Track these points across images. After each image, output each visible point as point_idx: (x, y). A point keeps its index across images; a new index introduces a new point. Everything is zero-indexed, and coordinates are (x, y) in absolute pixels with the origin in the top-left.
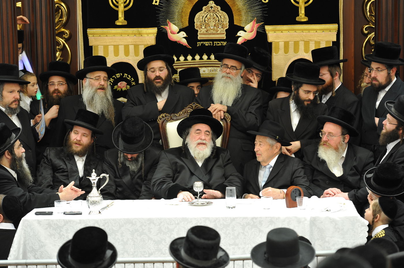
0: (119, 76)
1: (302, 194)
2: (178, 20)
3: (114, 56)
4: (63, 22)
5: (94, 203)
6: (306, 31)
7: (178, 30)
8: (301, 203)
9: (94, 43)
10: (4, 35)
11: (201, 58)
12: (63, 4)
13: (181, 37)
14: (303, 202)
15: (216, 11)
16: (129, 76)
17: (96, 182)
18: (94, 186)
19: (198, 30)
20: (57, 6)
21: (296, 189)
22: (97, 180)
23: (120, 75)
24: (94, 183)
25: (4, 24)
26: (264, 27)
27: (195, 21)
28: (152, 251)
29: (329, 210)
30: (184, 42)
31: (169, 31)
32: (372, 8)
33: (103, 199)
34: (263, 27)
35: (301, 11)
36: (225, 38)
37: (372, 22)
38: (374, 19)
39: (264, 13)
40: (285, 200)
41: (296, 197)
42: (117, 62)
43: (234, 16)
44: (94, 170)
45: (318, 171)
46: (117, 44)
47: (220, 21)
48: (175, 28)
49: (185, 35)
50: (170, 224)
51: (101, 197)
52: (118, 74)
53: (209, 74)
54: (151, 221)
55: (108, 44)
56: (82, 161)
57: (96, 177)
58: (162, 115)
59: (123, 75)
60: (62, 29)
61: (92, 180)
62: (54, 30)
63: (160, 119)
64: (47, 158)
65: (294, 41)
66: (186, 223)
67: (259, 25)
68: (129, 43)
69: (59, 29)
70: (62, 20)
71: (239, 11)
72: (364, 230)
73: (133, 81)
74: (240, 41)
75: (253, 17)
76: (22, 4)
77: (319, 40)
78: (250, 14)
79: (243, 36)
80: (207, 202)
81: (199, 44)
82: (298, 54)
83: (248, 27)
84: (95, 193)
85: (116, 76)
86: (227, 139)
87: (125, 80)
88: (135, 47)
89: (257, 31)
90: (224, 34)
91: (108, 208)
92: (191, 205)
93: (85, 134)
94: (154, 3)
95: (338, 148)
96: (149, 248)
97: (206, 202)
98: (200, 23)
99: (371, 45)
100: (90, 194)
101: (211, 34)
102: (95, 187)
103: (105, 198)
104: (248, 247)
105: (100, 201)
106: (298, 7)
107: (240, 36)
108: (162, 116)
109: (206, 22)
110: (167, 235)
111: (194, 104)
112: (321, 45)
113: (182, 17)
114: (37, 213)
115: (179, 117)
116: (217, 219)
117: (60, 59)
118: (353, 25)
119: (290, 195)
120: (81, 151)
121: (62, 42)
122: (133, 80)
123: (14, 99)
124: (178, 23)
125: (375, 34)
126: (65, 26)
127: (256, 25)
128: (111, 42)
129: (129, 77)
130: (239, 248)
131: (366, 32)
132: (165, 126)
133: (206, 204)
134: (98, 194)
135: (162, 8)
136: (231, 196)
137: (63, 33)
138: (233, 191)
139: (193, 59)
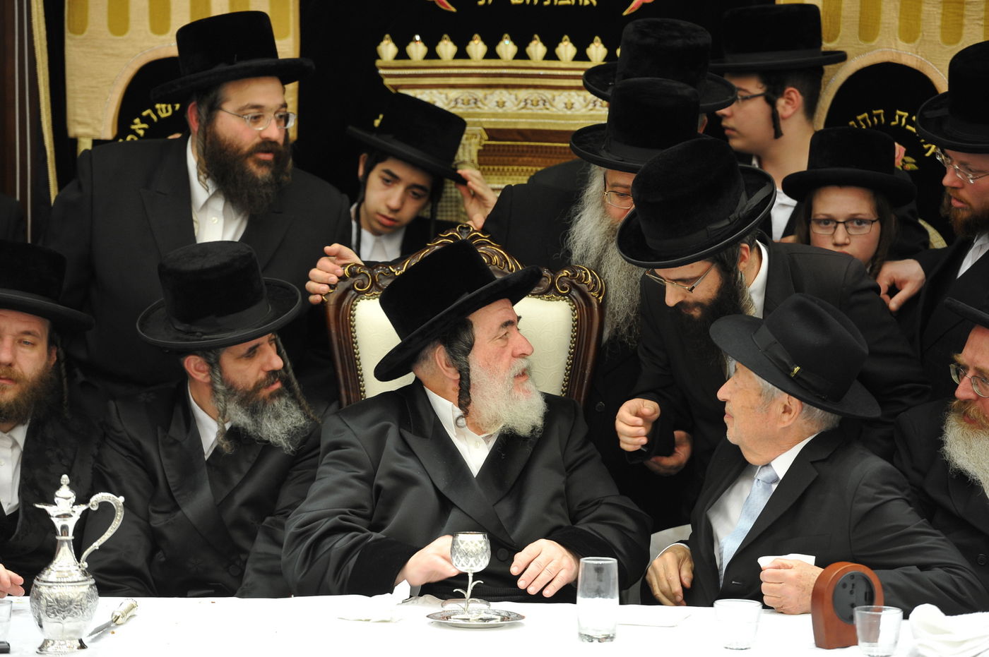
0: (167, 111)
1: (879, 593)
3: (150, 34)
5: (62, 607)
8: (873, 633)
11: (491, 54)
14: (881, 627)
17: (71, 523)
18: (62, 541)
21: (852, 576)
22: (76, 517)
24: (64, 528)
33: (97, 593)
40: (809, 618)
41: (853, 606)
44: (65, 479)
51: (91, 586)
53: (521, 116)
56: (12, 447)
57: (74, 504)
61: (58, 516)
80: (503, 614)
82: (873, 44)
84: (66, 570)
85: (155, 111)
86: (587, 372)
91: (118, 630)
92: (440, 624)
93: (28, 333)
97: (499, 614)
100: (47, 572)
102: (66, 544)
103: (105, 589)
105: (84, 602)
111: (465, 231)
112: (966, 13)
119: (828, 597)
120: (16, 401)
132: (351, 315)
133: (498, 621)
134: (79, 573)
136: (599, 593)
138: (608, 573)
139: (462, 54)
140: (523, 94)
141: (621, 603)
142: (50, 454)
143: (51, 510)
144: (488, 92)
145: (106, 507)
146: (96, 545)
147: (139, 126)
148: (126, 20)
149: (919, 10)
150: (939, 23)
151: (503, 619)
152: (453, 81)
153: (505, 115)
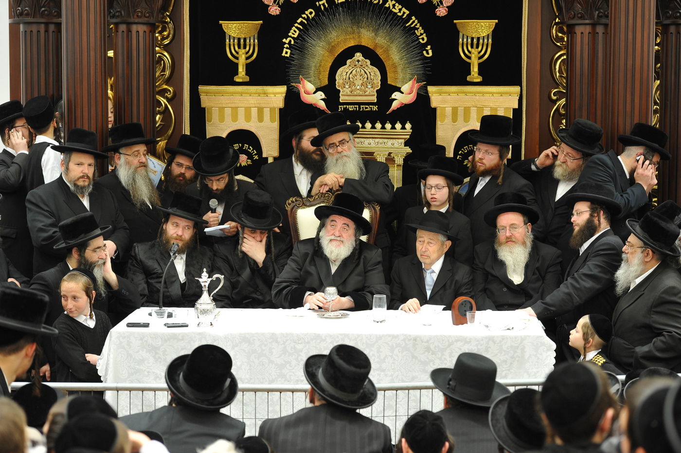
0: (237, 147)
2: (315, 77)
3: (232, 122)
4: (166, 77)
5: (204, 312)
6: (480, 95)
7: (315, 90)
8: (473, 317)
9: (208, 104)
10: (92, 92)
12: (166, 54)
13: (318, 99)
14: (475, 317)
15: (364, 66)
16: (250, 147)
17: (207, 284)
19: (341, 90)
20: (159, 56)
21: (465, 301)
22: (209, 282)
23: (239, 146)
24: (205, 286)
25: (92, 79)
26: (427, 88)
27: (337, 78)
28: (274, 377)
29: (511, 329)
30: (322, 105)
31: (302, 91)
32: (563, 68)
34: (424, 88)
35: (473, 68)
36: (375, 101)
37: (562, 85)
38: (565, 81)
39: (427, 70)
41: (465, 311)
42: (236, 129)
43: (388, 73)
44: (205, 270)
45: (492, 275)
46: (236, 105)
47: (369, 79)
48: (311, 87)
49: (323, 96)
50: (299, 343)
52: (236, 145)
54: (274, 337)
55: (224, 106)
58: (291, 199)
59: (243, 146)
60: (164, 85)
62: (154, 86)
63: (288, 204)
64: (136, 260)
65: (464, 107)
66: (319, 341)
67: (420, 85)
68: (251, 105)
69: (160, 85)
70: (164, 74)
71: (394, 66)
72: (550, 356)
73: (255, 155)
74: (395, 105)
75: (413, 75)
76: (115, 54)
77: (495, 107)
78: (409, 71)
79: (400, 99)
81: (341, 108)
82: (469, 124)
83: (405, 88)
84: (205, 300)
87: (246, 152)
88: (258, 110)
89: (417, 93)
90: (374, 95)
92: (321, 317)
93: (188, 226)
94: (284, 54)
95: (525, 242)
96: (270, 374)
98: (343, 81)
99: (561, 115)
101: (356, 95)
104: (398, 375)
105: (212, 310)
106: (470, 64)
107: (396, 99)
108: (291, 201)
109: (351, 79)
110: (294, 356)
113: (320, 73)
114: (130, 325)
115: (314, 203)
116: (358, 336)
117: (160, 125)
118: (538, 88)
119: (457, 308)
120: (182, 247)
121: (164, 103)
122: (256, 152)
123: (82, 174)
124: (314, 80)
125: (566, 101)
126: (168, 82)
127: (416, 85)
128: (229, 103)
129: (250, 149)
130: (386, 375)
131: (555, 98)
132: (296, 214)
134: (210, 301)
135: (294, 61)
136: (380, 306)
137: (166, 90)
138: (383, 300)
140: (377, 140)
141: (388, 309)
142: (194, 262)
146: (215, 291)
148: (224, 117)
151: (342, 315)
153: (370, 148)
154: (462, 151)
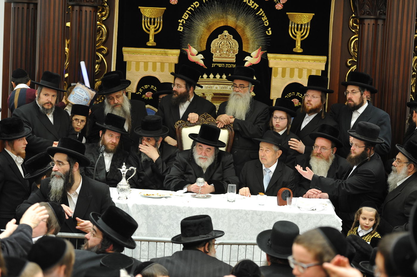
1: (292, 194)
3: (144, 71)
4: (103, 41)
5: (122, 190)
6: (301, 61)
7: (197, 53)
8: (290, 203)
9: (128, 59)
11: (215, 77)
12: (103, 26)
13: (199, 59)
14: (292, 201)
15: (229, 39)
16: (155, 87)
17: (125, 173)
19: (214, 54)
20: (99, 27)
21: (286, 191)
23: (148, 86)
27: (212, 46)
28: (162, 234)
29: (314, 210)
30: (202, 63)
31: (189, 53)
32: (355, 46)
34: (265, 55)
36: (235, 62)
38: (356, 54)
39: (268, 43)
41: (286, 197)
42: (146, 76)
43: (243, 44)
44: (124, 163)
46: (147, 61)
47: (232, 47)
48: (195, 51)
49: (203, 57)
51: (129, 186)
52: (146, 86)
53: (221, 90)
57: (126, 169)
59: (150, 87)
65: (290, 68)
67: (263, 52)
68: (157, 61)
69: (99, 46)
71: (248, 40)
74: (247, 64)
78: (256, 43)
79: (250, 61)
81: (214, 65)
82: (293, 78)
83: (254, 54)
84: (124, 182)
85: (144, 87)
88: (161, 64)
89: (261, 57)
90: (234, 58)
92: (194, 197)
94: (179, 29)
95: (329, 159)
98: (215, 48)
101: (223, 58)
105: (128, 189)
106: (295, 41)
107: (247, 61)
109: (221, 47)
113: (201, 42)
116: (217, 209)
117: (98, 71)
118: (339, 58)
119: (280, 195)
121: (101, 57)
123: (47, 101)
124: (197, 47)
125: (357, 67)
126: (104, 44)
127: (260, 52)
128: (143, 59)
131: (349, 65)
132: (181, 131)
134: (127, 183)
135: (185, 34)
136: (232, 192)
137: (102, 49)
138: (234, 187)
139: (208, 77)
140: (221, 86)
142: (118, 159)
143: (121, 170)
144: (214, 85)
145: (132, 170)
147: (141, 90)
148: (139, 68)
149: (302, 72)
150: (306, 75)
151: (207, 196)
152: (206, 83)
153: (217, 90)
154: (288, 96)
